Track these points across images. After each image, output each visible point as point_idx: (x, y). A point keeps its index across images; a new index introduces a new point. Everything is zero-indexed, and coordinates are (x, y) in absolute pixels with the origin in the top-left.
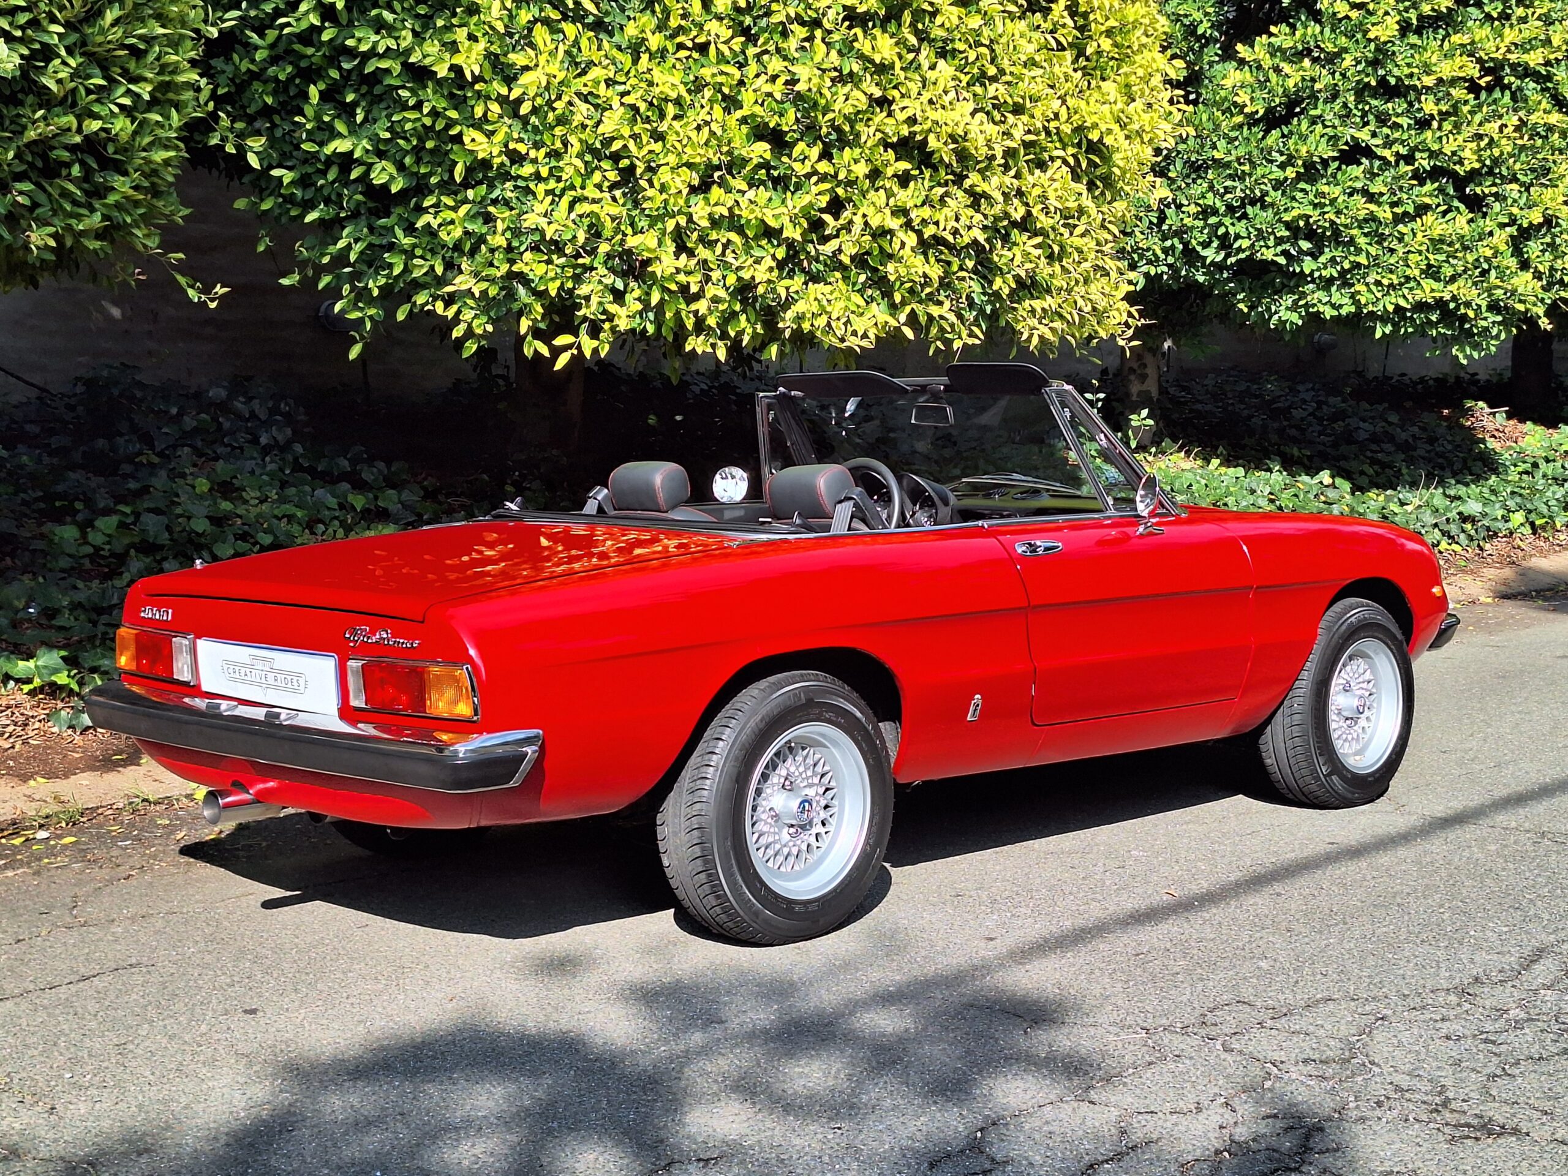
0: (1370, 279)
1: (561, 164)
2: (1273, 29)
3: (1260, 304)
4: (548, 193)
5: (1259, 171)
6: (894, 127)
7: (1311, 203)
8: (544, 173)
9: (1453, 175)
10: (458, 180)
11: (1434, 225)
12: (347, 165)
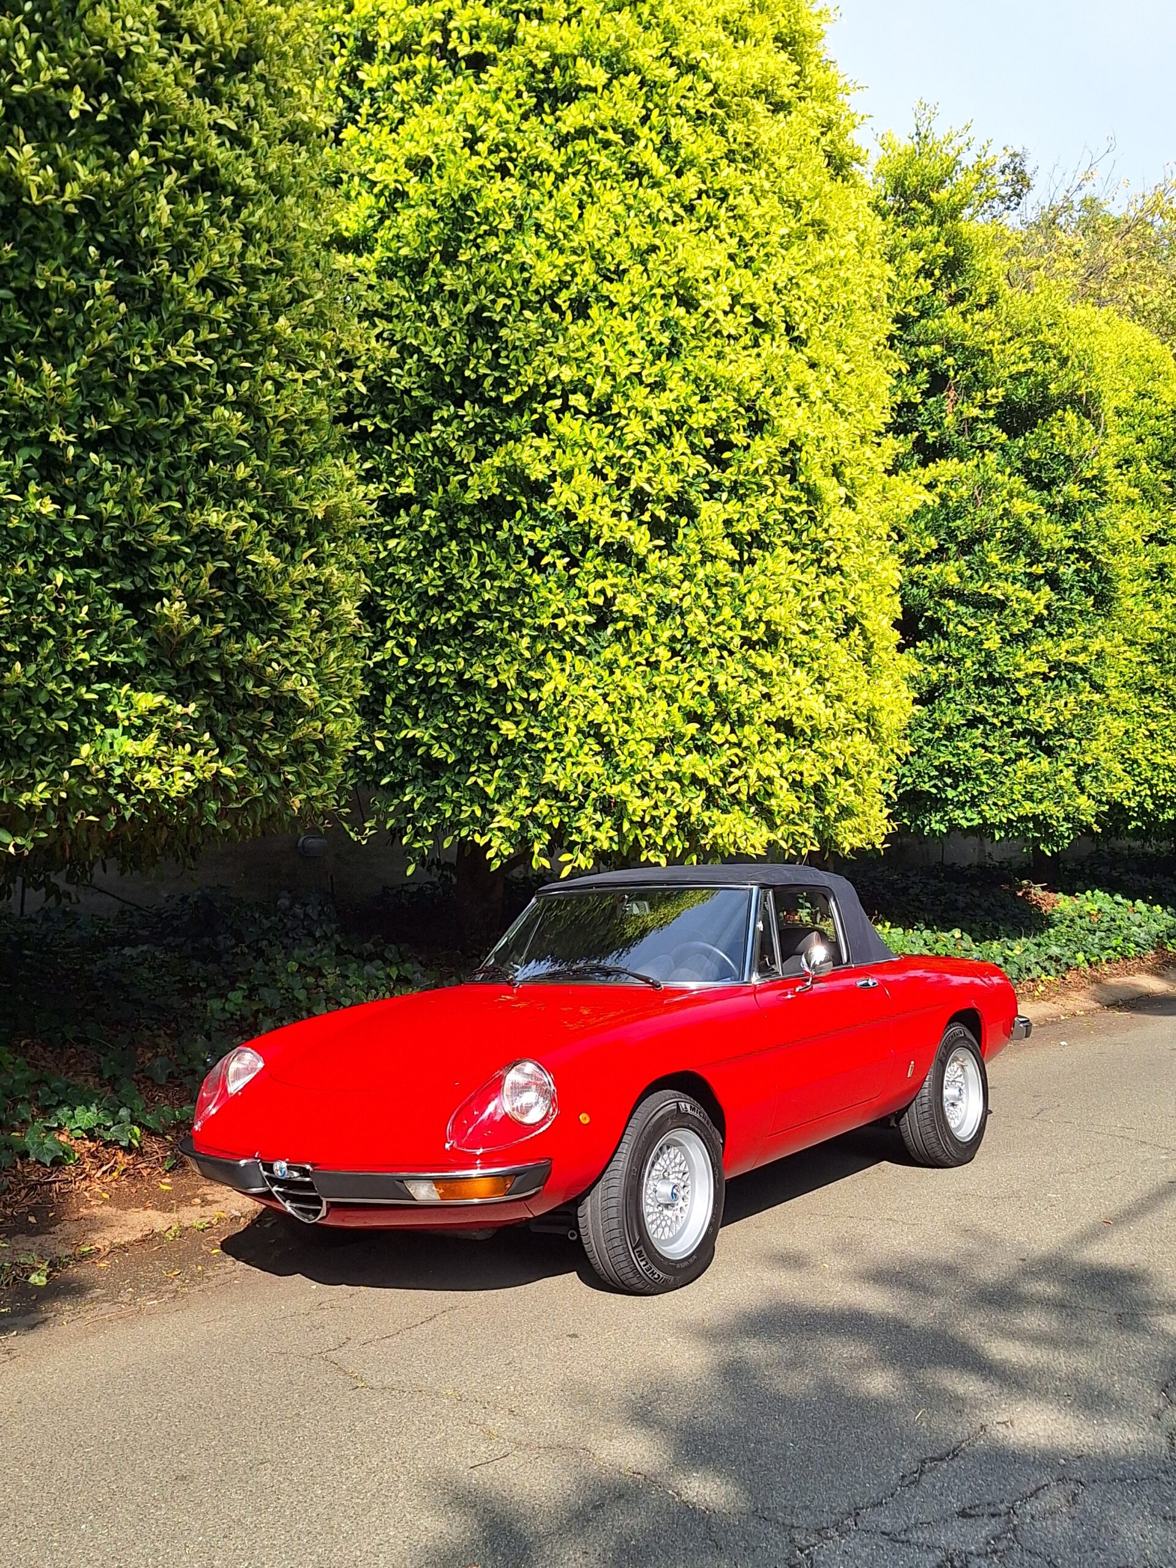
0: (991, 802)
1: (563, 741)
2: (918, 644)
6: (773, 712)
7: (951, 753)
10: (493, 754)
11: (1027, 766)
12: (411, 744)
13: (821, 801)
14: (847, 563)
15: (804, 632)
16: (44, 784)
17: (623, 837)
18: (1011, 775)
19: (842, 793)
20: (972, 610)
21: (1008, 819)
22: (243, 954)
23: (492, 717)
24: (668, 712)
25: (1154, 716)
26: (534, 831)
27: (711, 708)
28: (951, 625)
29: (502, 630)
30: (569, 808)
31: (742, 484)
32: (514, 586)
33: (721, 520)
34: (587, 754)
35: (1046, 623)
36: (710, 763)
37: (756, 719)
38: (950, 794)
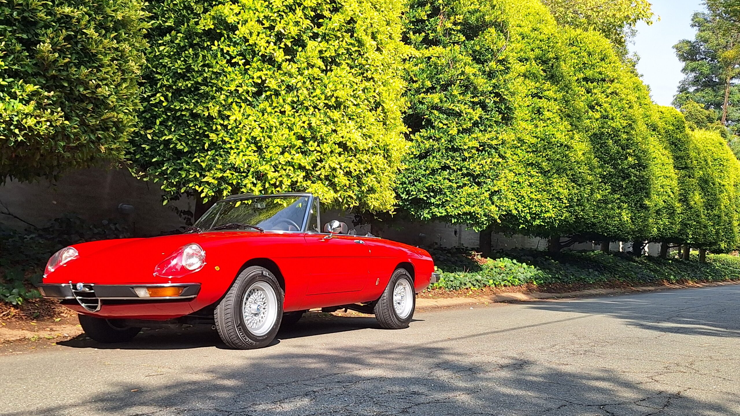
0: (450, 205)
1: (239, 144)
2: (421, 130)
3: (418, 212)
4: (235, 153)
5: (418, 172)
6: (338, 138)
8: (234, 147)
9: (472, 175)
10: (206, 148)
11: (467, 190)
12: (167, 143)
13: (360, 184)
14: (376, 77)
15: (354, 105)
17: (266, 191)
18: (460, 193)
19: (369, 181)
20: (445, 116)
21: (458, 214)
23: (206, 131)
24: (289, 134)
25: (532, 176)
26: (224, 186)
27: (309, 134)
28: (436, 123)
29: (212, 91)
30: (241, 175)
31: (328, 35)
32: (219, 71)
33: (317, 50)
34: (250, 151)
35: (480, 125)
36: (308, 159)
37: (329, 141)
38: (433, 200)
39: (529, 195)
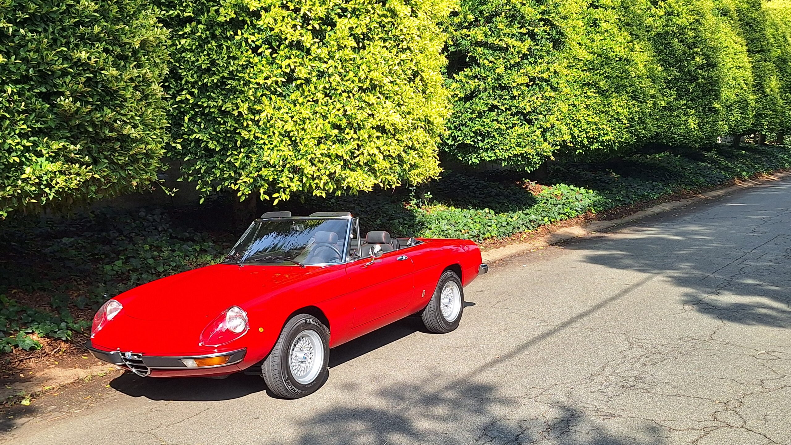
0: (500, 148)
1: (272, 140)
2: (465, 69)
3: (465, 157)
4: (269, 149)
5: (464, 116)
6: (375, 122)
7: (481, 125)
8: (267, 142)
9: (522, 113)
10: (238, 146)
11: (518, 130)
12: (198, 141)
13: (401, 162)
14: (412, 46)
15: (391, 82)
16: (10, 187)
17: (304, 185)
18: (510, 135)
19: (411, 158)
20: (491, 52)
21: (509, 156)
22: (123, 240)
23: (237, 128)
24: (323, 124)
25: (588, 97)
26: (260, 182)
27: (344, 123)
28: (481, 60)
29: (240, 85)
30: (277, 171)
31: (358, 9)
32: (245, 63)
33: (347, 28)
34: (284, 146)
35: (529, 57)
36: (345, 148)
37: (366, 126)
38: (481, 144)
39: (586, 118)
